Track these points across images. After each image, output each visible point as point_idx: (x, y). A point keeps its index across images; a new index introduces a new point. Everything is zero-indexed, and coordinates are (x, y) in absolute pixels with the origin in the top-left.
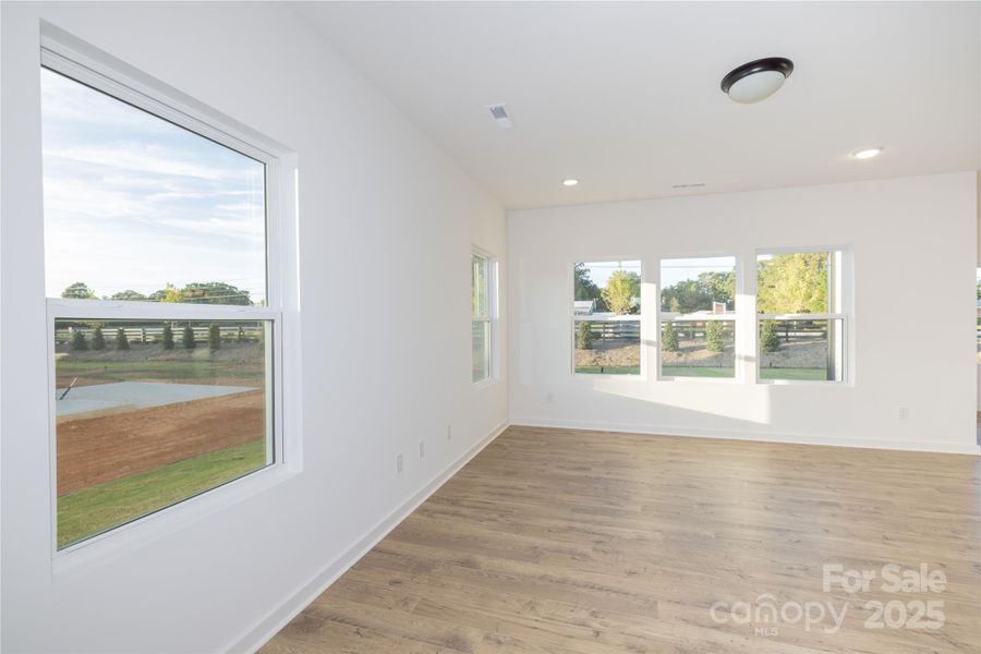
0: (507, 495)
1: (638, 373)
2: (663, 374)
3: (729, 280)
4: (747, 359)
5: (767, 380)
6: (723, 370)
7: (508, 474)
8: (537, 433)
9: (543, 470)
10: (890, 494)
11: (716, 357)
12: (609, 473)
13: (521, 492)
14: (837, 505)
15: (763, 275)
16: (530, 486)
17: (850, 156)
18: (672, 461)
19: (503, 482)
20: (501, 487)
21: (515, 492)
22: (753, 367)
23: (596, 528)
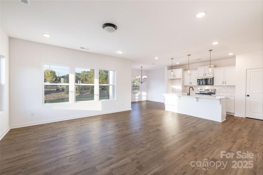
0: (22, 159)
1: (68, 101)
2: (76, 101)
3: (80, 75)
4: (97, 95)
5: (101, 100)
6: (82, 98)
7: (18, 150)
8: (27, 129)
9: (37, 143)
10: (124, 120)
11: (79, 95)
12: (64, 135)
13: (29, 155)
14: (118, 125)
15: (88, 74)
16: (33, 151)
17: (117, 52)
18: (82, 126)
19: (17, 155)
20: (17, 157)
21: (26, 156)
22: (98, 97)
23: (68, 154)
